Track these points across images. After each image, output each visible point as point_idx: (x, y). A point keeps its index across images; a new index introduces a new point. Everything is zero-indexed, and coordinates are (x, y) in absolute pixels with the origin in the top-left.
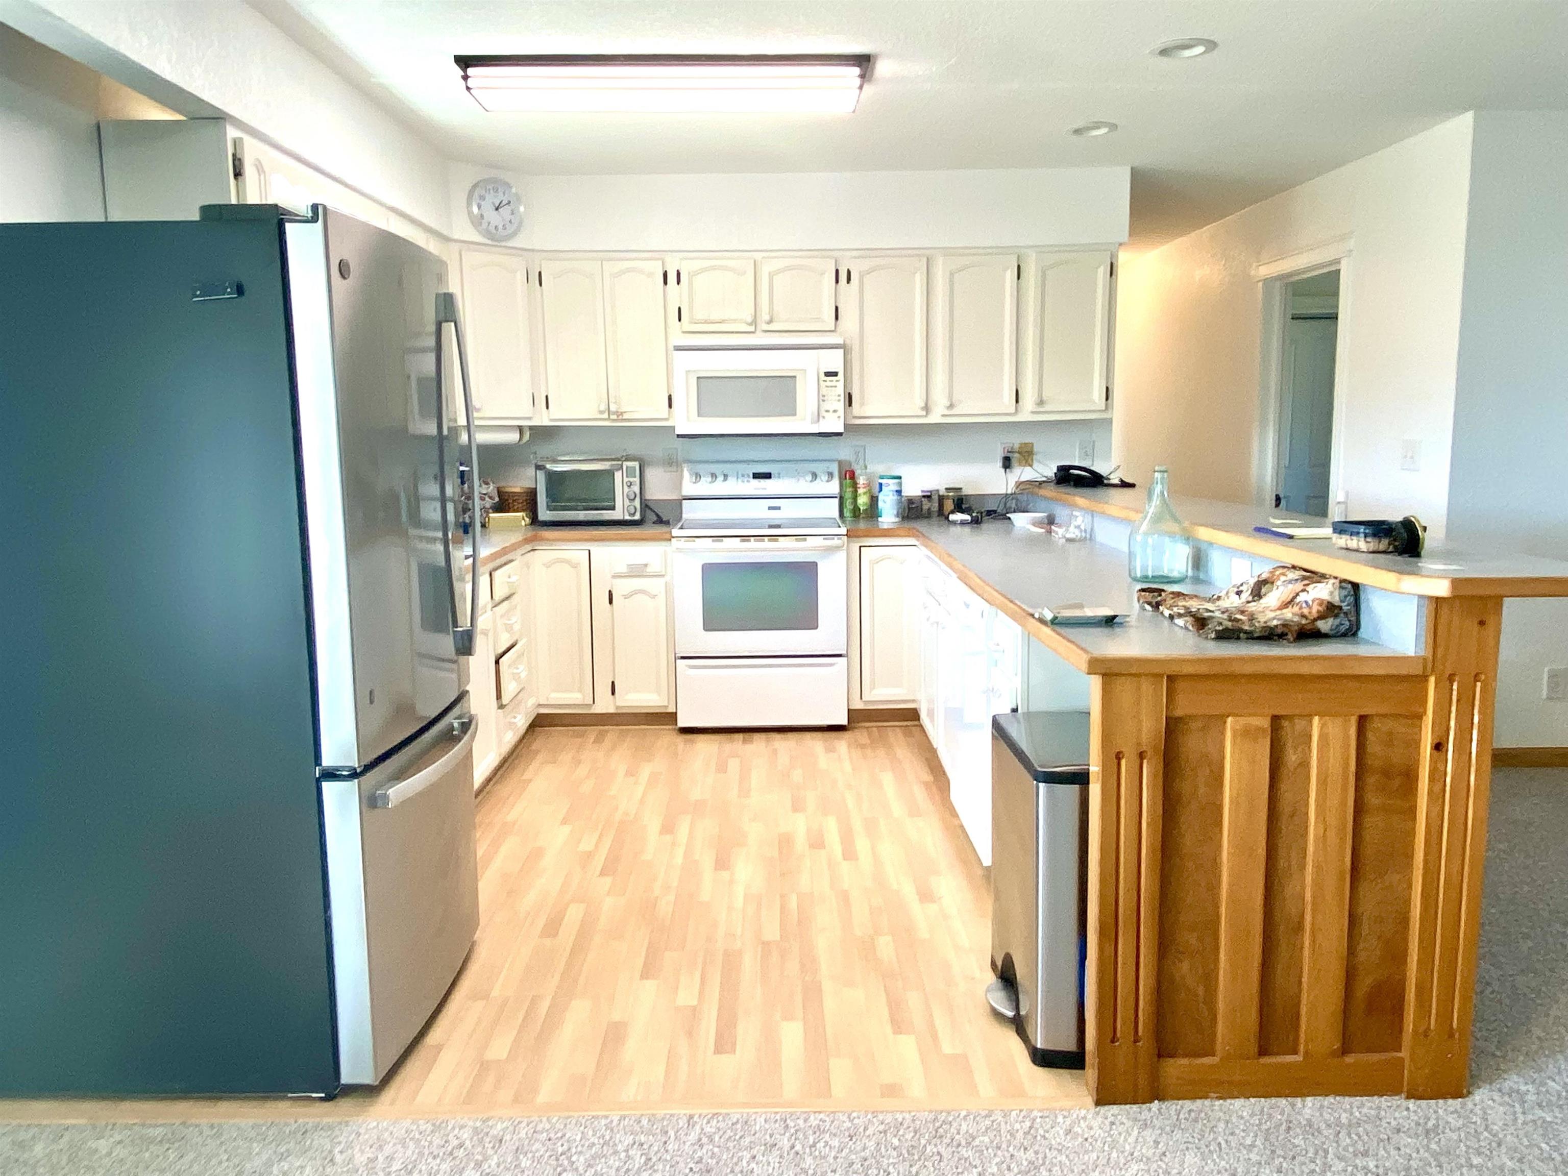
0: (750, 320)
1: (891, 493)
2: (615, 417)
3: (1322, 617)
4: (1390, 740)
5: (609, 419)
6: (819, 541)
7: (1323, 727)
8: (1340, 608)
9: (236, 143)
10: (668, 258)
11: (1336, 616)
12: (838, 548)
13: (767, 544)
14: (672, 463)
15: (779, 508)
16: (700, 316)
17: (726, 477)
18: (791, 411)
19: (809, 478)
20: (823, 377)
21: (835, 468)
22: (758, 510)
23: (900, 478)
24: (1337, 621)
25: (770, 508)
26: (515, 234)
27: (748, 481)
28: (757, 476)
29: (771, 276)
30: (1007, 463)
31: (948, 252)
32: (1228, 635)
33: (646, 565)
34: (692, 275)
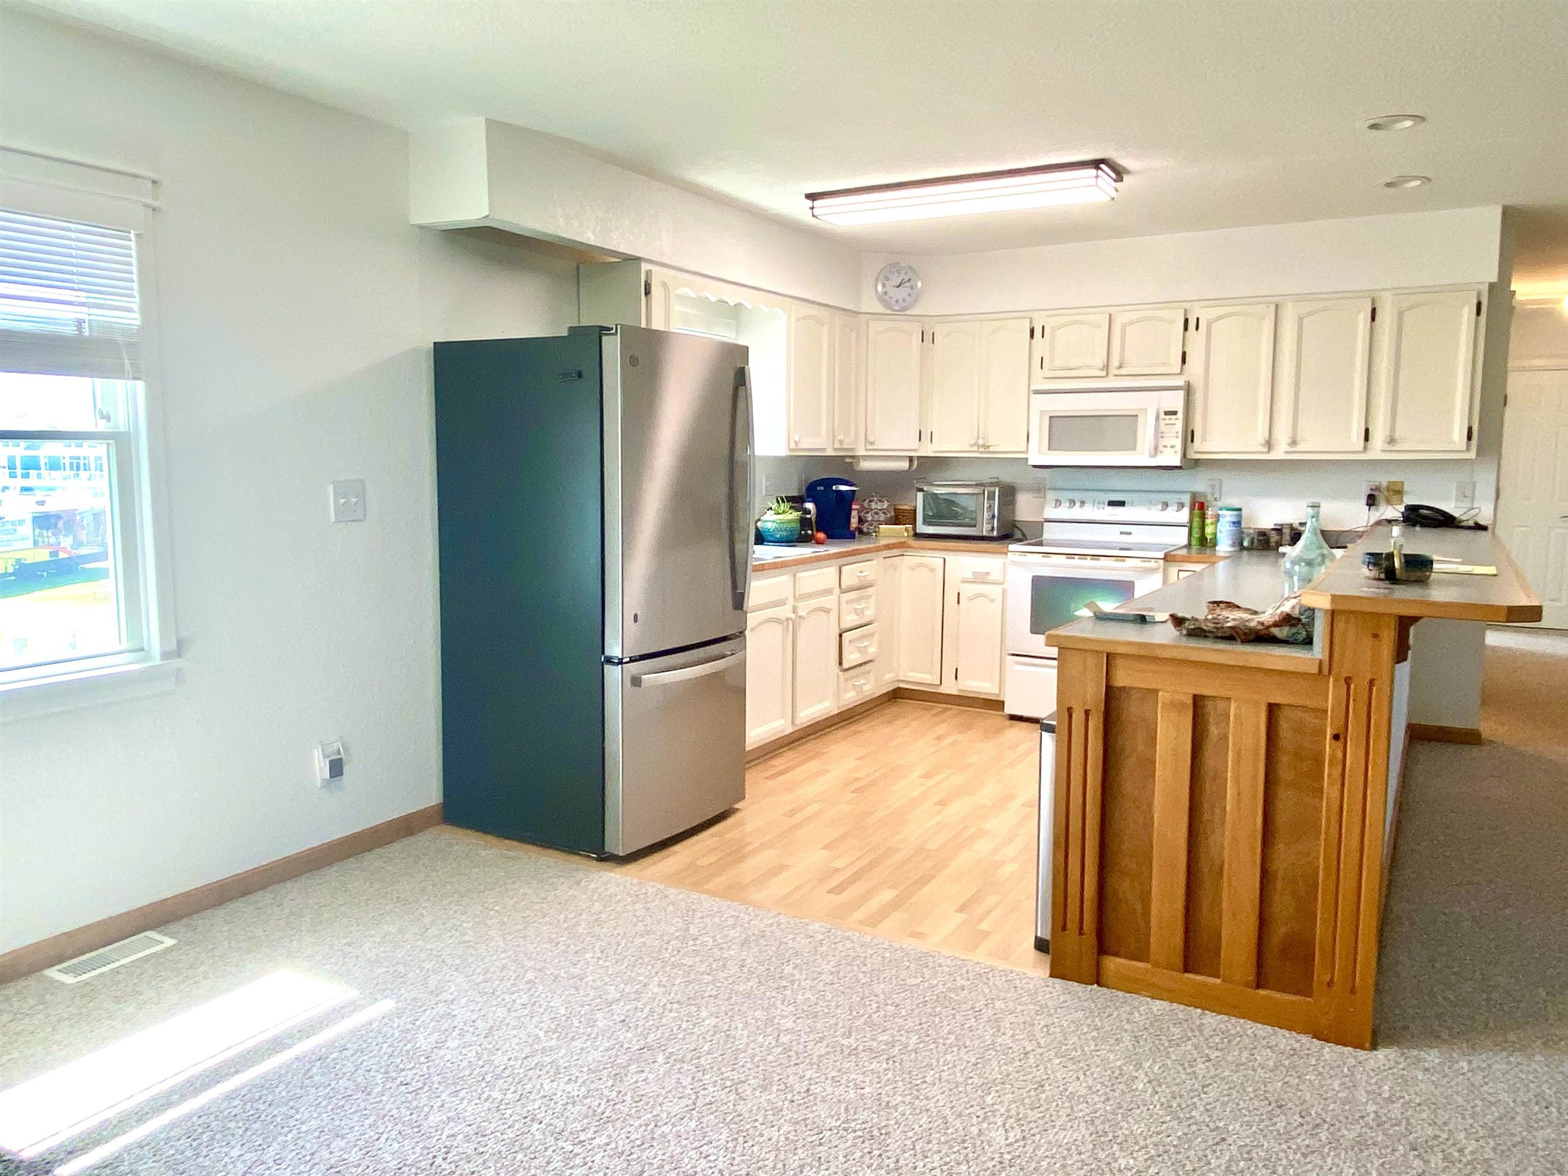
0: (1101, 365)
1: (1228, 525)
2: (982, 450)
3: (1276, 625)
4: (1299, 728)
5: (977, 451)
6: (1137, 563)
7: (1238, 707)
8: (1299, 620)
9: (649, 273)
10: (1035, 315)
11: (1293, 626)
12: (1155, 570)
13: (1088, 562)
14: (1040, 489)
15: (1130, 533)
16: (1057, 363)
17: (1083, 503)
18: (1132, 446)
19: (1160, 507)
20: (1162, 416)
21: (1186, 499)
22: (1112, 534)
23: (1240, 510)
24: (1294, 630)
25: (1121, 533)
26: (916, 301)
27: (1103, 508)
28: (1112, 503)
29: (1124, 327)
30: (1372, 501)
31: (1299, 298)
32: (1198, 633)
33: (988, 573)
34: (1054, 329)
